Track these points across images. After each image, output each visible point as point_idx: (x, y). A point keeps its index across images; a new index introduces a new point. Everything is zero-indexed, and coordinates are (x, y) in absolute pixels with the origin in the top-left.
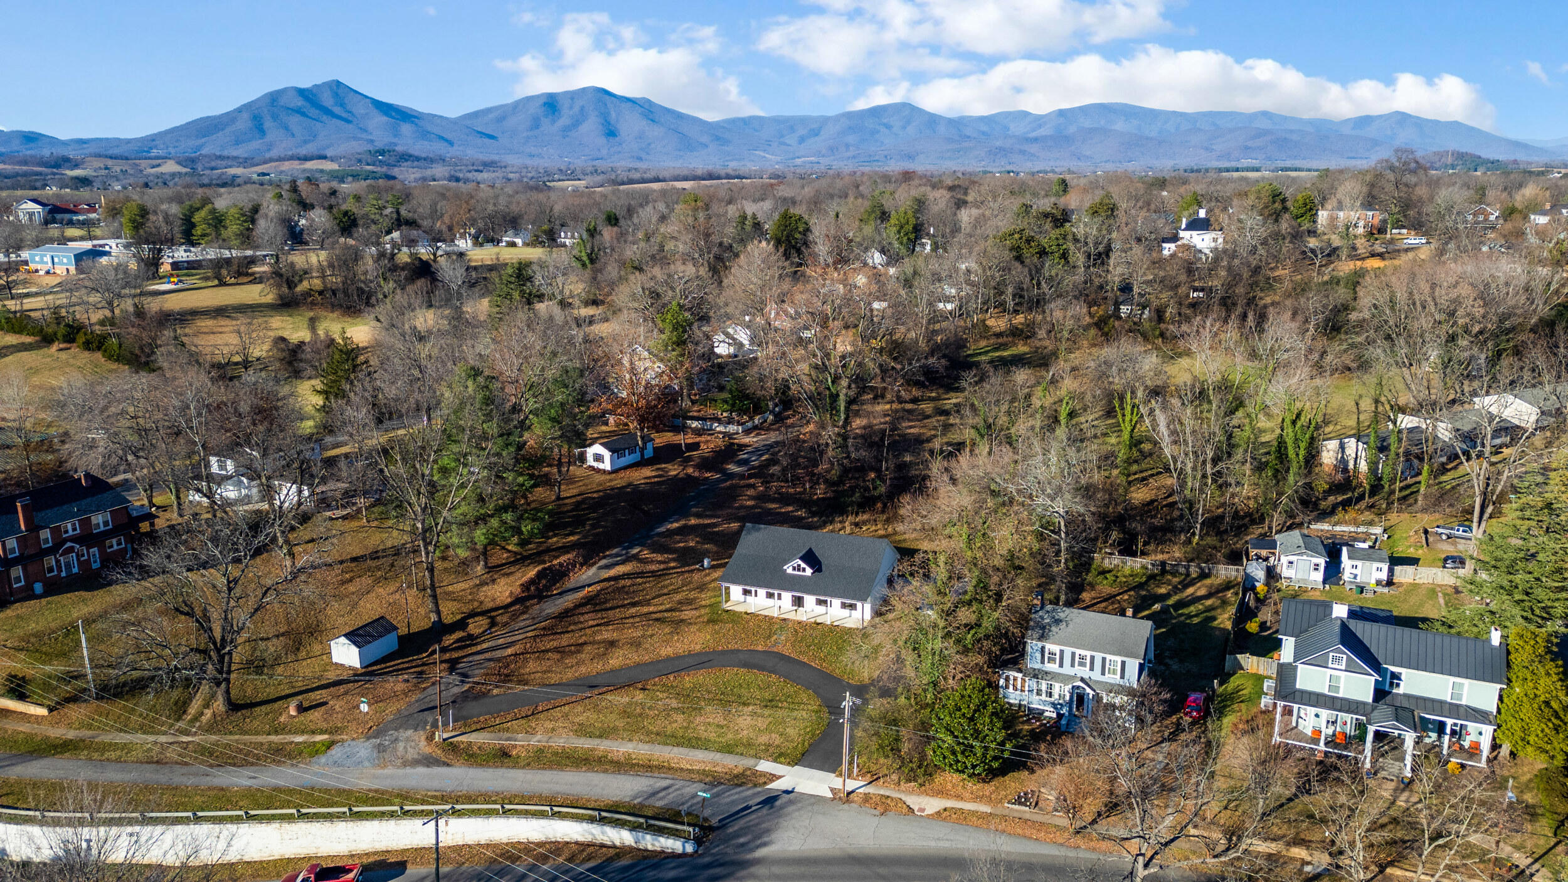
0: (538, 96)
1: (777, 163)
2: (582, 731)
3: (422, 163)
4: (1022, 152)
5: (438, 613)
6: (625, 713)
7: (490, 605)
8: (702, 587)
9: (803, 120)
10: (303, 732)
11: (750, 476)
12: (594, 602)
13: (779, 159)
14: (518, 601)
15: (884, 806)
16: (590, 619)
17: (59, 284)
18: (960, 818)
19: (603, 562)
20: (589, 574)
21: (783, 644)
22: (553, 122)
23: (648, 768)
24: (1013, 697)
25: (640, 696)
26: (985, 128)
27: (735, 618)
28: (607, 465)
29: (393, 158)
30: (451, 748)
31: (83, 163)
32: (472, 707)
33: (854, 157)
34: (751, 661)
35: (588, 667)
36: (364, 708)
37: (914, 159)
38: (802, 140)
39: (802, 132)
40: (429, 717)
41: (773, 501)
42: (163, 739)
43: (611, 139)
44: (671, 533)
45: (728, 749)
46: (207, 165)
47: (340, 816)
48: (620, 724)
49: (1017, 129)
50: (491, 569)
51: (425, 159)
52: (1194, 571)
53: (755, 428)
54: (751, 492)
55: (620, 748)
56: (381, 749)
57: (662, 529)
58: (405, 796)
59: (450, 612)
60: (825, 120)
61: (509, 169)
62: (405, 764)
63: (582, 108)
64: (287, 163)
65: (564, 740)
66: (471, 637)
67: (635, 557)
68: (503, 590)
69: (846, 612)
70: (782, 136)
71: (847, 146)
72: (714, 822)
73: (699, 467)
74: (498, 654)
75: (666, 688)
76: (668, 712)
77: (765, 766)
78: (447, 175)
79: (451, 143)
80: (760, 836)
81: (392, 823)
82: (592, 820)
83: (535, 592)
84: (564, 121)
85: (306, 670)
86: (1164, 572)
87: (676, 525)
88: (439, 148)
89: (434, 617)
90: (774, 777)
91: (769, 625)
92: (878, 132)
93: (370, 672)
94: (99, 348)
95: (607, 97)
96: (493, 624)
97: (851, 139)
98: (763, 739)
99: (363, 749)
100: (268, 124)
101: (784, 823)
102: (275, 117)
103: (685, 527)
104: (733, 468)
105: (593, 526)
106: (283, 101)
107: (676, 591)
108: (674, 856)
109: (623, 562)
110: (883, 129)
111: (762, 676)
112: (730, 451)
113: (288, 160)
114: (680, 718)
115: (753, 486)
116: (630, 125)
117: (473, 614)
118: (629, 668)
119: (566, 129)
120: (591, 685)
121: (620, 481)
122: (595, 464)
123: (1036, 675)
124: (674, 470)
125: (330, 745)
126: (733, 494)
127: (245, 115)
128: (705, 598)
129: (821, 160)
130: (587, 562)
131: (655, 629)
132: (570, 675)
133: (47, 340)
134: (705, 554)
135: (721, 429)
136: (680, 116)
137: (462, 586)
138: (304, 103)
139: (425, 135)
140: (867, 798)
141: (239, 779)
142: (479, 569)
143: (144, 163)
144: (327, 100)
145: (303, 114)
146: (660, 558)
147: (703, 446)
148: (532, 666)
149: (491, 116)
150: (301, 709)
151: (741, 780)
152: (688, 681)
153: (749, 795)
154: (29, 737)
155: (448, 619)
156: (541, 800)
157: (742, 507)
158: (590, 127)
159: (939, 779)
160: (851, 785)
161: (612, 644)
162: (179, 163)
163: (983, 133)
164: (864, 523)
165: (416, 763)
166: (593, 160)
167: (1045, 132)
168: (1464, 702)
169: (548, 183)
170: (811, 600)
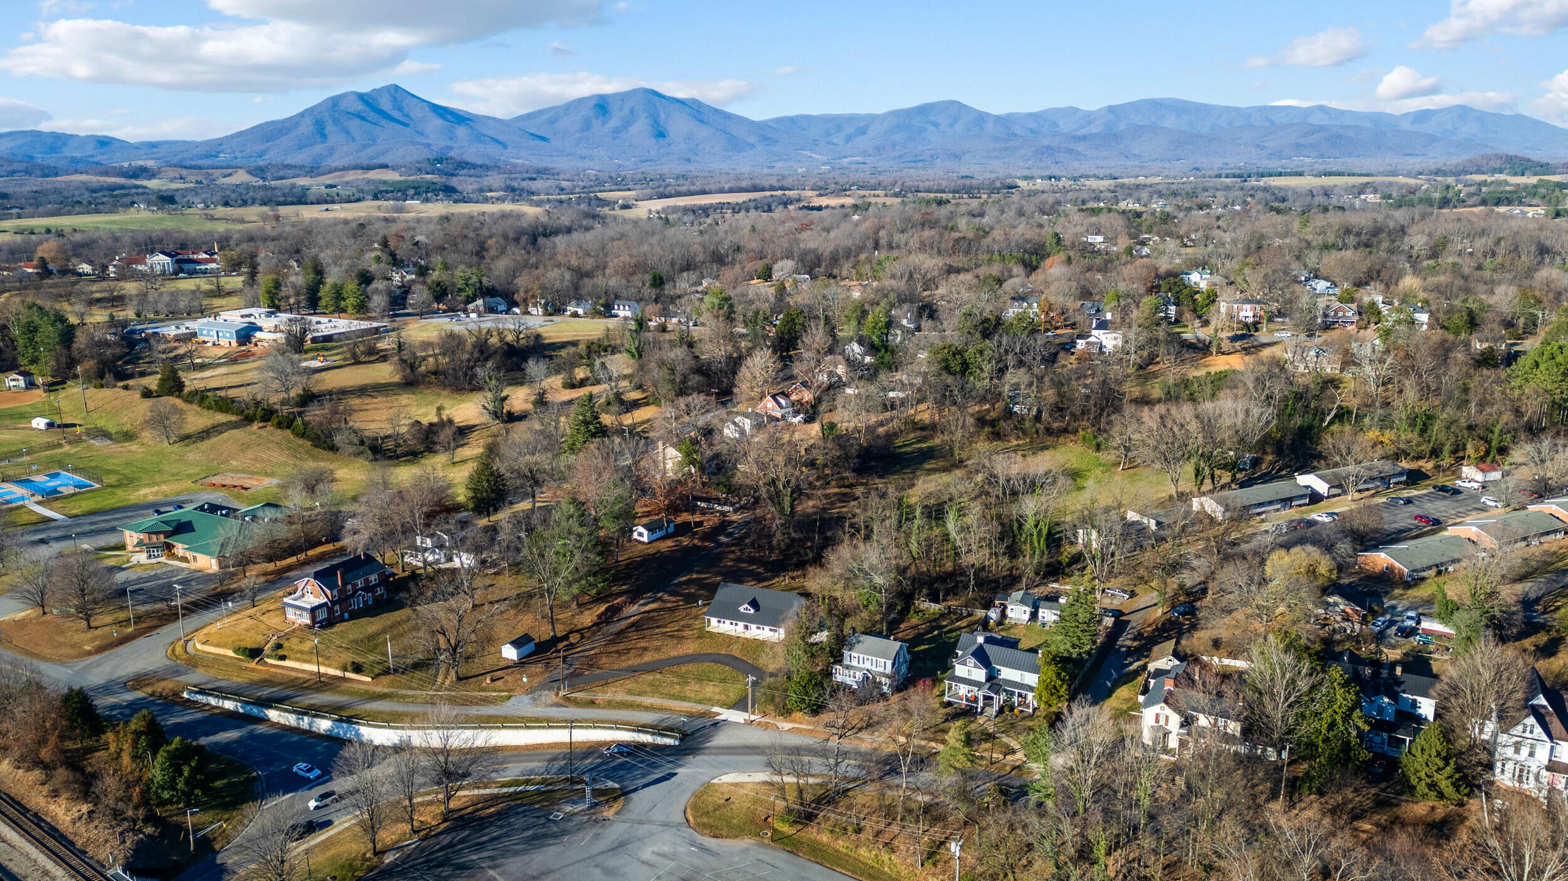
0: (590, 98)
1: (824, 164)
2: (629, 692)
3: (478, 171)
4: (1070, 151)
5: (554, 631)
6: (651, 684)
7: (580, 627)
8: (696, 618)
9: (851, 119)
10: (495, 691)
11: (733, 545)
12: (637, 626)
13: (825, 158)
14: (595, 624)
15: (766, 726)
16: (634, 635)
17: (225, 356)
18: (799, 730)
19: (642, 602)
20: (634, 609)
21: (736, 651)
22: (604, 123)
23: (661, 709)
24: (839, 678)
25: (659, 676)
26: (1033, 125)
27: (712, 635)
28: (645, 539)
29: (451, 166)
30: (566, 699)
31: (160, 173)
32: (575, 680)
33: (900, 157)
34: (717, 659)
35: (633, 661)
36: (525, 680)
37: (960, 159)
38: (849, 139)
39: (850, 130)
40: (555, 685)
41: (744, 562)
42: (430, 693)
43: (661, 140)
44: (681, 584)
45: (700, 702)
46: (276, 175)
47: (521, 727)
48: (648, 689)
49: (1065, 126)
50: (579, 605)
51: (481, 166)
52: (965, 613)
53: (742, 507)
54: (731, 556)
55: (648, 700)
56: (534, 699)
57: (676, 581)
58: (548, 720)
59: (560, 630)
60: (872, 118)
61: (562, 176)
62: (547, 706)
63: (632, 111)
64: (351, 172)
65: (621, 697)
66: (571, 644)
67: (660, 599)
68: (587, 618)
69: (772, 633)
70: (829, 135)
71: (894, 145)
72: (689, 732)
73: (702, 539)
74: (587, 653)
75: (673, 673)
76: (672, 683)
77: (715, 709)
78: (503, 185)
79: (505, 146)
80: (708, 738)
81: (544, 731)
82: (634, 731)
83: (605, 619)
84: (614, 123)
85: (489, 661)
86: (950, 612)
87: (684, 578)
88: (492, 150)
89: (552, 634)
90: (719, 714)
91: (729, 640)
92: (925, 130)
93: (521, 663)
94: (289, 427)
95: (656, 98)
96: (582, 637)
97: (898, 137)
98: (717, 697)
99: (526, 699)
100: (330, 128)
101: (720, 733)
102: (336, 121)
103: (689, 580)
104: (723, 539)
105: (637, 580)
106: (344, 105)
107: (682, 619)
108: (670, 746)
109: (653, 602)
110: (930, 128)
111: (722, 667)
112: (723, 526)
113: (353, 169)
114: (678, 687)
115: (733, 552)
116: (679, 126)
117: (572, 632)
118: (654, 662)
119: (617, 131)
120: (634, 670)
121: (652, 551)
122: (639, 538)
123: (848, 667)
124: (686, 541)
125: (509, 697)
126: (720, 557)
127: (308, 121)
128: (697, 624)
129: (868, 160)
130: (633, 602)
131: (668, 641)
132: (624, 665)
133: (249, 420)
134: (700, 597)
135: (719, 508)
136: (728, 116)
137: (566, 615)
138: (365, 108)
139: (479, 137)
140: (759, 723)
141: (474, 711)
142: (574, 606)
143: (216, 173)
144: (385, 104)
145: (363, 118)
146: (673, 599)
147: (705, 524)
148: (604, 660)
149: (544, 118)
150: (493, 680)
151: (703, 715)
152: (684, 669)
153: (707, 722)
154: (367, 692)
155: (559, 635)
156: (611, 722)
157: (725, 566)
158: (640, 128)
159: (793, 715)
160: (753, 717)
161: (645, 649)
162: (250, 172)
163: (1031, 130)
164: (798, 577)
165: (551, 706)
166: (642, 162)
167: (1094, 129)
168: (1026, 682)
169: (599, 195)
170: (753, 627)
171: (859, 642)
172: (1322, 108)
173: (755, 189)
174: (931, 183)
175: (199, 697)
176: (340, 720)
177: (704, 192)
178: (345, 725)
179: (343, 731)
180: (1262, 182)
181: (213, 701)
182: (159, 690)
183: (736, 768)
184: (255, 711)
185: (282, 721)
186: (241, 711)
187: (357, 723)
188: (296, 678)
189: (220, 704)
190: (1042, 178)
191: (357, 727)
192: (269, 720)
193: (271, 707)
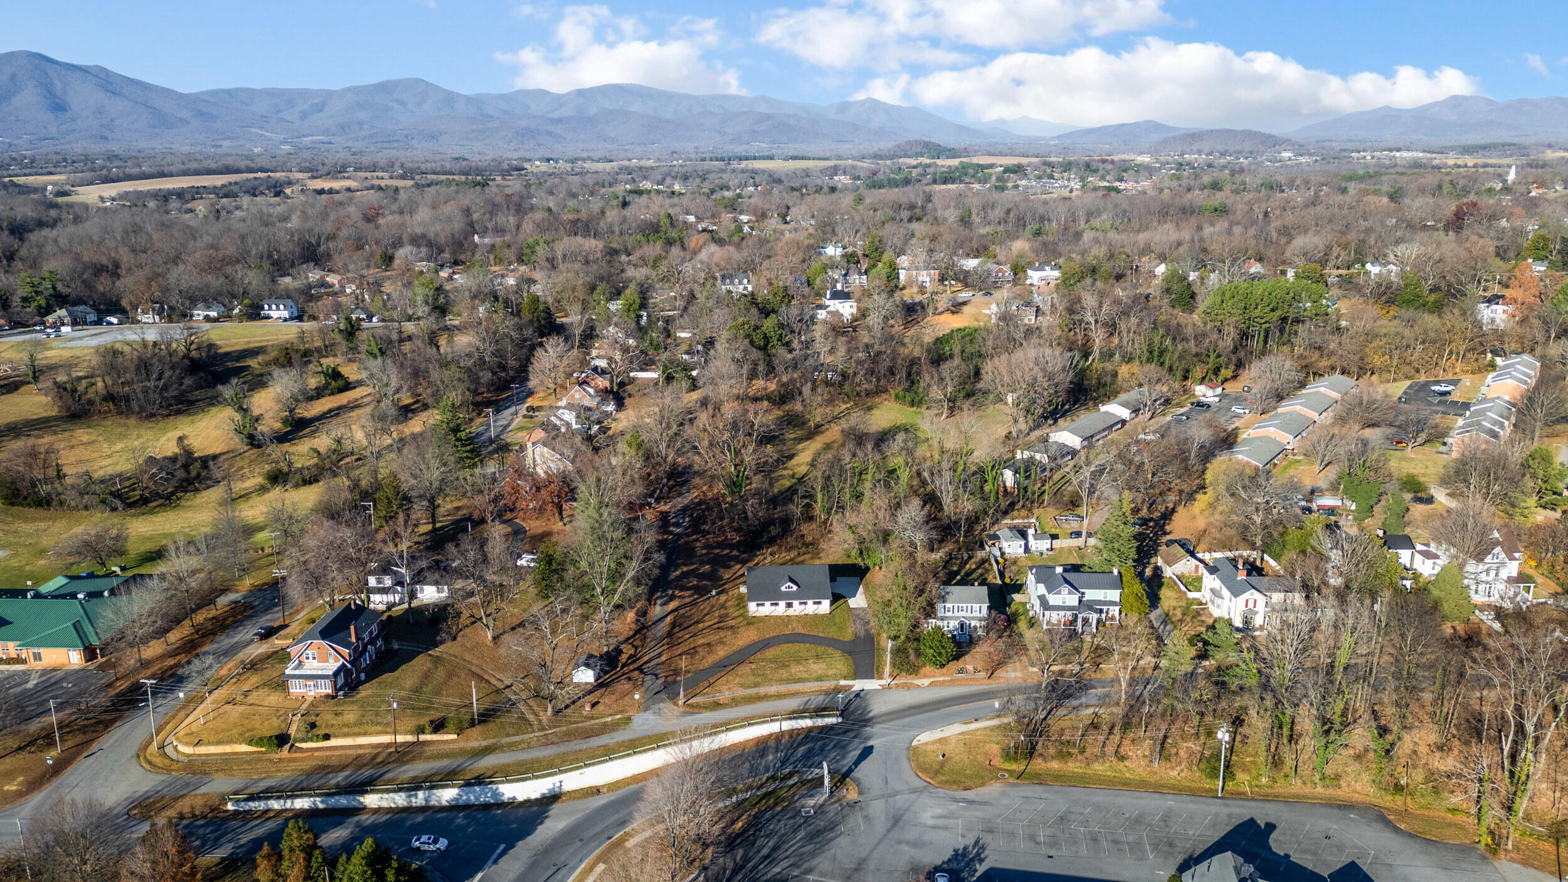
2: (743, 686)
6: (755, 675)
7: (624, 637)
8: (726, 606)
9: (303, 94)
10: (605, 716)
11: (692, 534)
12: (678, 625)
13: (281, 137)
14: (638, 631)
15: (906, 687)
16: (685, 634)
18: (940, 683)
19: (659, 602)
21: (796, 629)
23: (792, 694)
25: (753, 666)
30: (691, 706)
32: (678, 687)
33: (372, 137)
34: (788, 640)
35: (711, 658)
37: (442, 140)
38: (305, 115)
39: (303, 106)
40: (663, 696)
42: (535, 735)
44: (681, 578)
45: (819, 679)
48: (757, 679)
49: (538, 109)
53: (660, 498)
54: (699, 545)
55: (769, 690)
56: (657, 714)
57: (671, 577)
59: (608, 644)
60: (327, 96)
62: (679, 717)
63: (13, 78)
65: (739, 692)
66: (631, 656)
67: (674, 596)
68: (623, 628)
69: (816, 607)
70: (279, 112)
71: (360, 124)
72: (842, 707)
73: (658, 532)
74: (657, 661)
75: (763, 660)
76: (774, 670)
77: (842, 683)
80: (865, 709)
86: (952, 558)
87: (678, 573)
89: (604, 647)
90: (851, 686)
92: (391, 108)
93: (601, 684)
96: (637, 646)
97: (362, 115)
98: (831, 671)
99: (648, 716)
101: (871, 702)
104: (675, 530)
107: (712, 611)
108: (838, 724)
109: (671, 600)
110: (396, 106)
111: (802, 646)
114: (783, 672)
115: (698, 540)
117: (618, 645)
118: (732, 654)
120: (723, 666)
123: (944, 618)
125: (629, 718)
126: (691, 547)
128: (735, 612)
129: (333, 139)
130: (648, 604)
131: (722, 633)
132: (706, 663)
134: (711, 587)
140: (898, 686)
141: (606, 740)
146: (687, 593)
147: (648, 517)
148: (682, 663)
150: (594, 705)
151: (837, 690)
152: (768, 654)
153: (847, 695)
154: (463, 750)
155: (611, 648)
156: (759, 717)
157: (702, 555)
158: (29, 99)
159: (924, 671)
160: (884, 682)
161: (709, 645)
163: (505, 112)
165: (683, 715)
166: (40, 140)
167: (565, 112)
168: (1108, 599)
169: (15, 179)
170: (796, 603)
171: (948, 593)
172: (765, 99)
173: (227, 170)
174: (433, 165)
175: (252, 805)
176: (468, 784)
177: (162, 175)
178: (477, 789)
179: (477, 796)
180: (744, 164)
181: (275, 805)
182: (186, 810)
183: (930, 725)
184: (343, 801)
185: (385, 804)
186: (321, 806)
187: (491, 783)
188: (359, 756)
189: (289, 804)
190: (540, 160)
191: (494, 787)
192: (365, 808)
193: (366, 792)
